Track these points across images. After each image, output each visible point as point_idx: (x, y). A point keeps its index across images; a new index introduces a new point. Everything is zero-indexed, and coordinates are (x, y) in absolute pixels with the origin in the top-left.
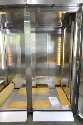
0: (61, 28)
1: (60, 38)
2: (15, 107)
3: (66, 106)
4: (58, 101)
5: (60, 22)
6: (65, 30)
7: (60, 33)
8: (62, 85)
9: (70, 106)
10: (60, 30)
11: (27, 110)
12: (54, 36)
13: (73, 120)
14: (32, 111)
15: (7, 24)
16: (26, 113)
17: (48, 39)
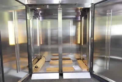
0: (80, 16)
1: (79, 23)
3: (85, 70)
4: (80, 68)
5: (79, 11)
6: (83, 18)
7: (79, 20)
8: (81, 59)
9: (88, 69)
10: (79, 17)
11: (58, 72)
12: (75, 21)
13: (90, 78)
14: (62, 73)
15: (41, 13)
16: (58, 74)
17: (71, 23)
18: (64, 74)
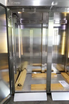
0: (66, 24)
2: (36, 89)
7: (64, 29)
11: (46, 91)
16: (46, 93)
18: (52, 94)
